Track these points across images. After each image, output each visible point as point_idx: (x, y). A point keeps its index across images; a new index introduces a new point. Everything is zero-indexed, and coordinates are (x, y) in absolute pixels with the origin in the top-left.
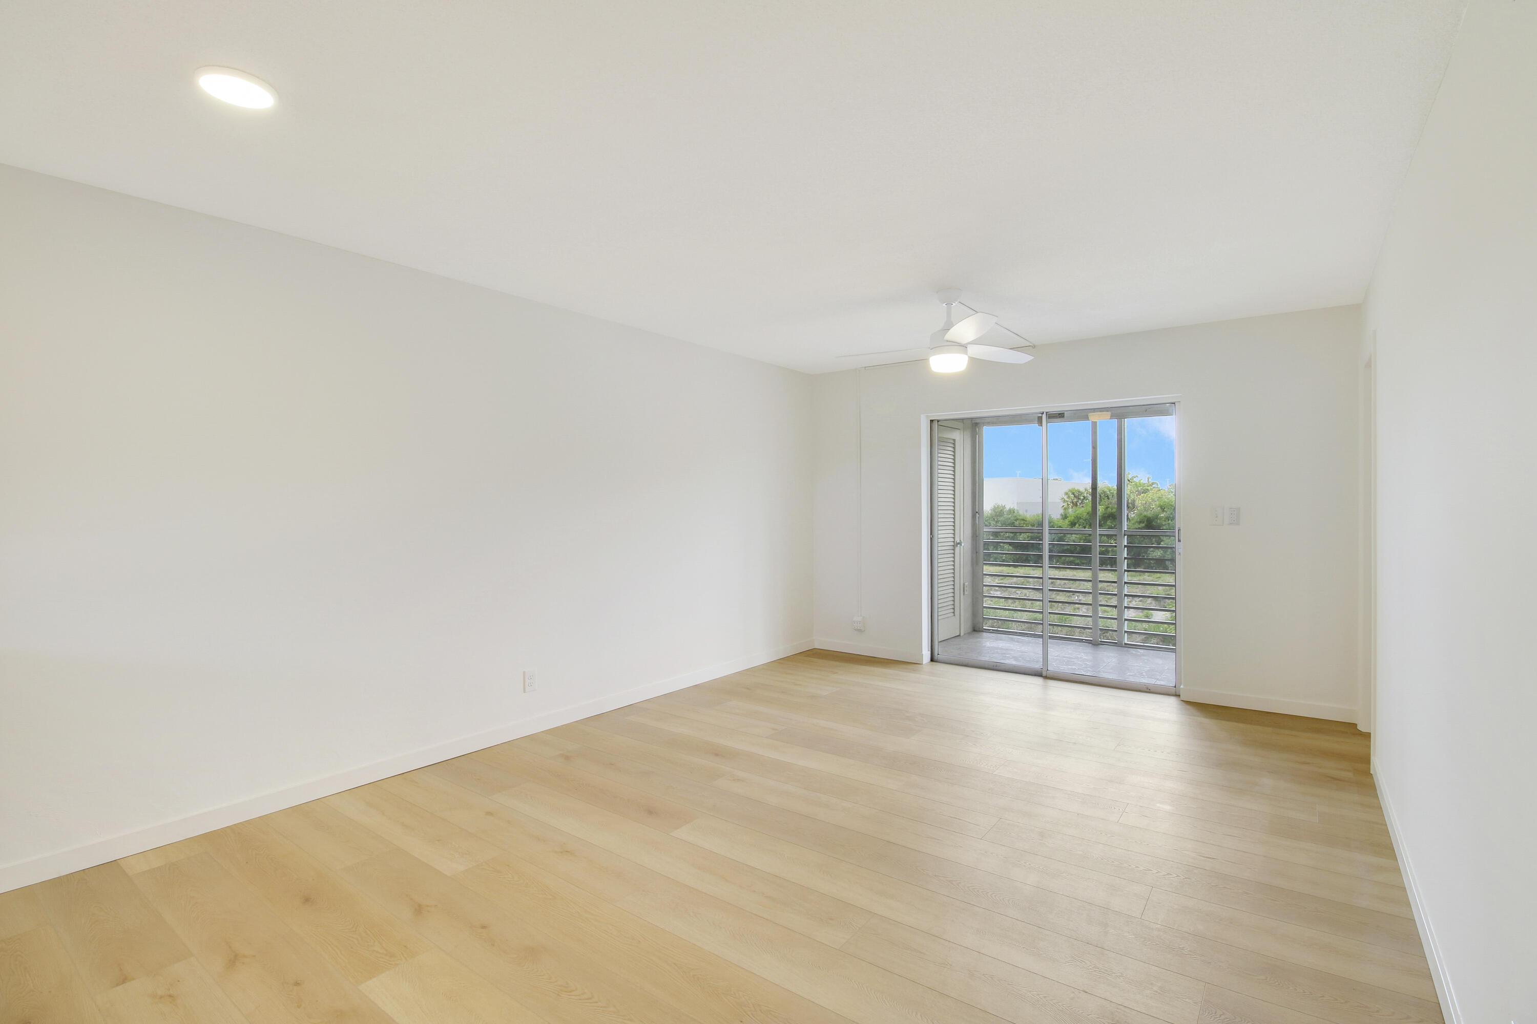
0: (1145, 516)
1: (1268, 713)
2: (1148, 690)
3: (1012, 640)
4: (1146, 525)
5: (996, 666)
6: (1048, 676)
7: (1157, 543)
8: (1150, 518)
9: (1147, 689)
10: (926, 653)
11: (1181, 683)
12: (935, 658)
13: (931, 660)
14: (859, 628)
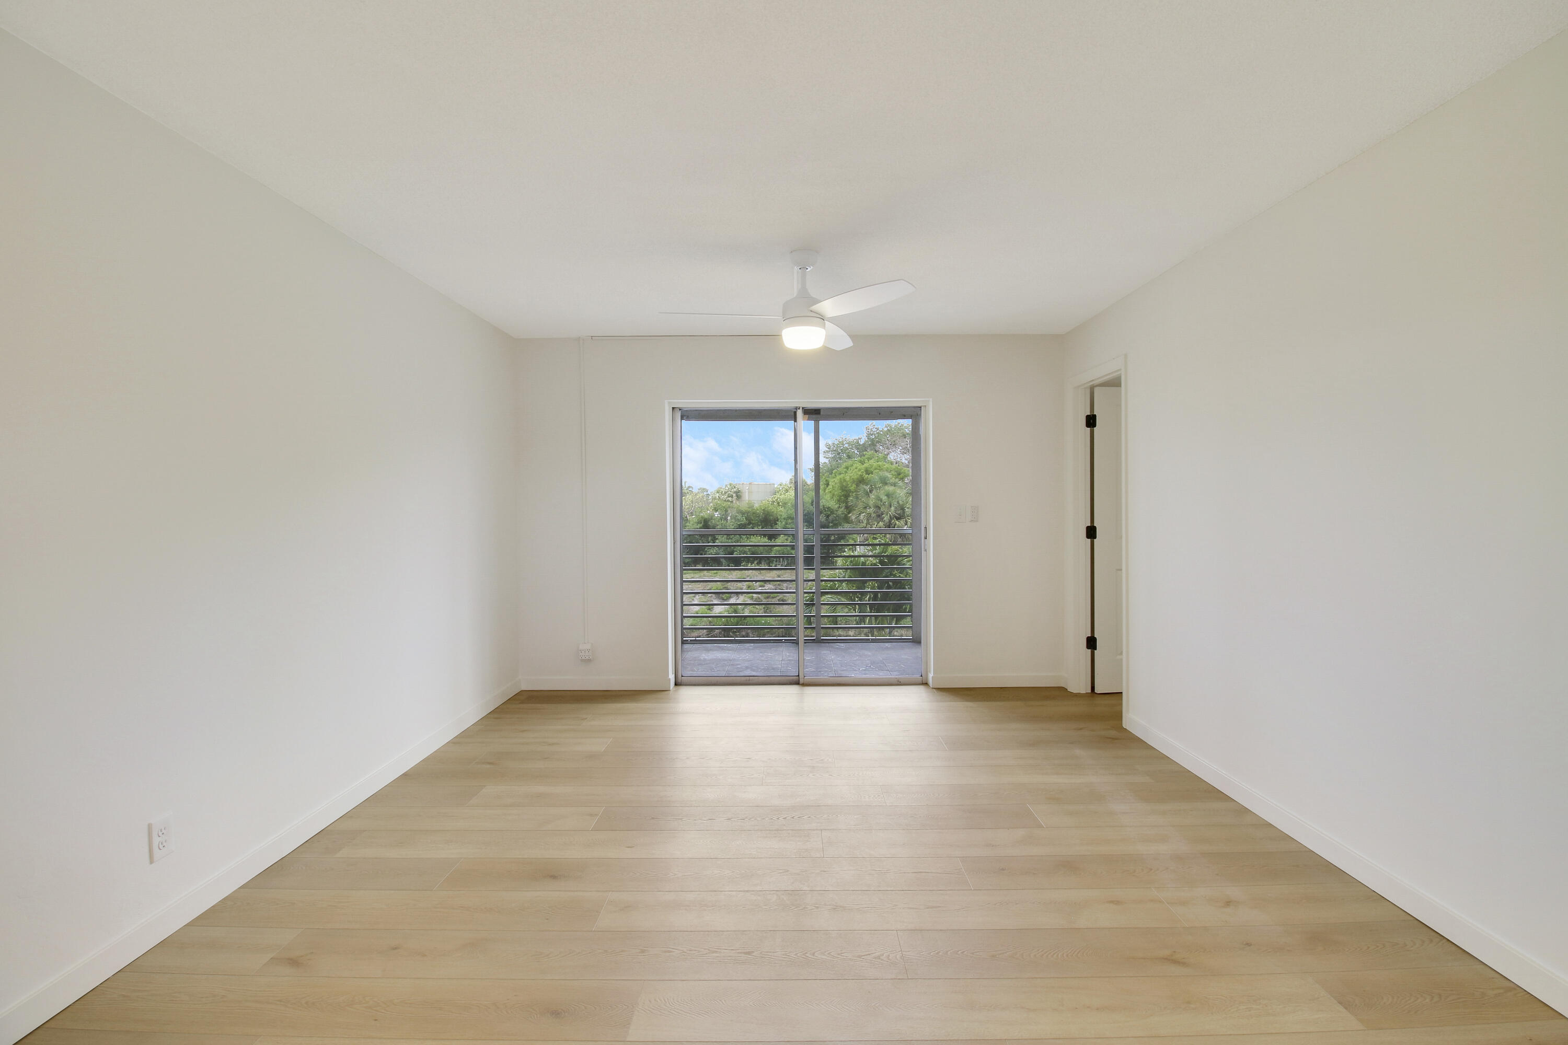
0: (702, 517)
1: (1001, 688)
2: (899, 683)
3: (722, 649)
4: (703, 525)
5: (749, 680)
6: (805, 683)
7: (713, 541)
8: (706, 519)
9: (898, 681)
10: (672, 677)
11: (930, 671)
12: (679, 681)
13: (676, 684)
14: (587, 658)
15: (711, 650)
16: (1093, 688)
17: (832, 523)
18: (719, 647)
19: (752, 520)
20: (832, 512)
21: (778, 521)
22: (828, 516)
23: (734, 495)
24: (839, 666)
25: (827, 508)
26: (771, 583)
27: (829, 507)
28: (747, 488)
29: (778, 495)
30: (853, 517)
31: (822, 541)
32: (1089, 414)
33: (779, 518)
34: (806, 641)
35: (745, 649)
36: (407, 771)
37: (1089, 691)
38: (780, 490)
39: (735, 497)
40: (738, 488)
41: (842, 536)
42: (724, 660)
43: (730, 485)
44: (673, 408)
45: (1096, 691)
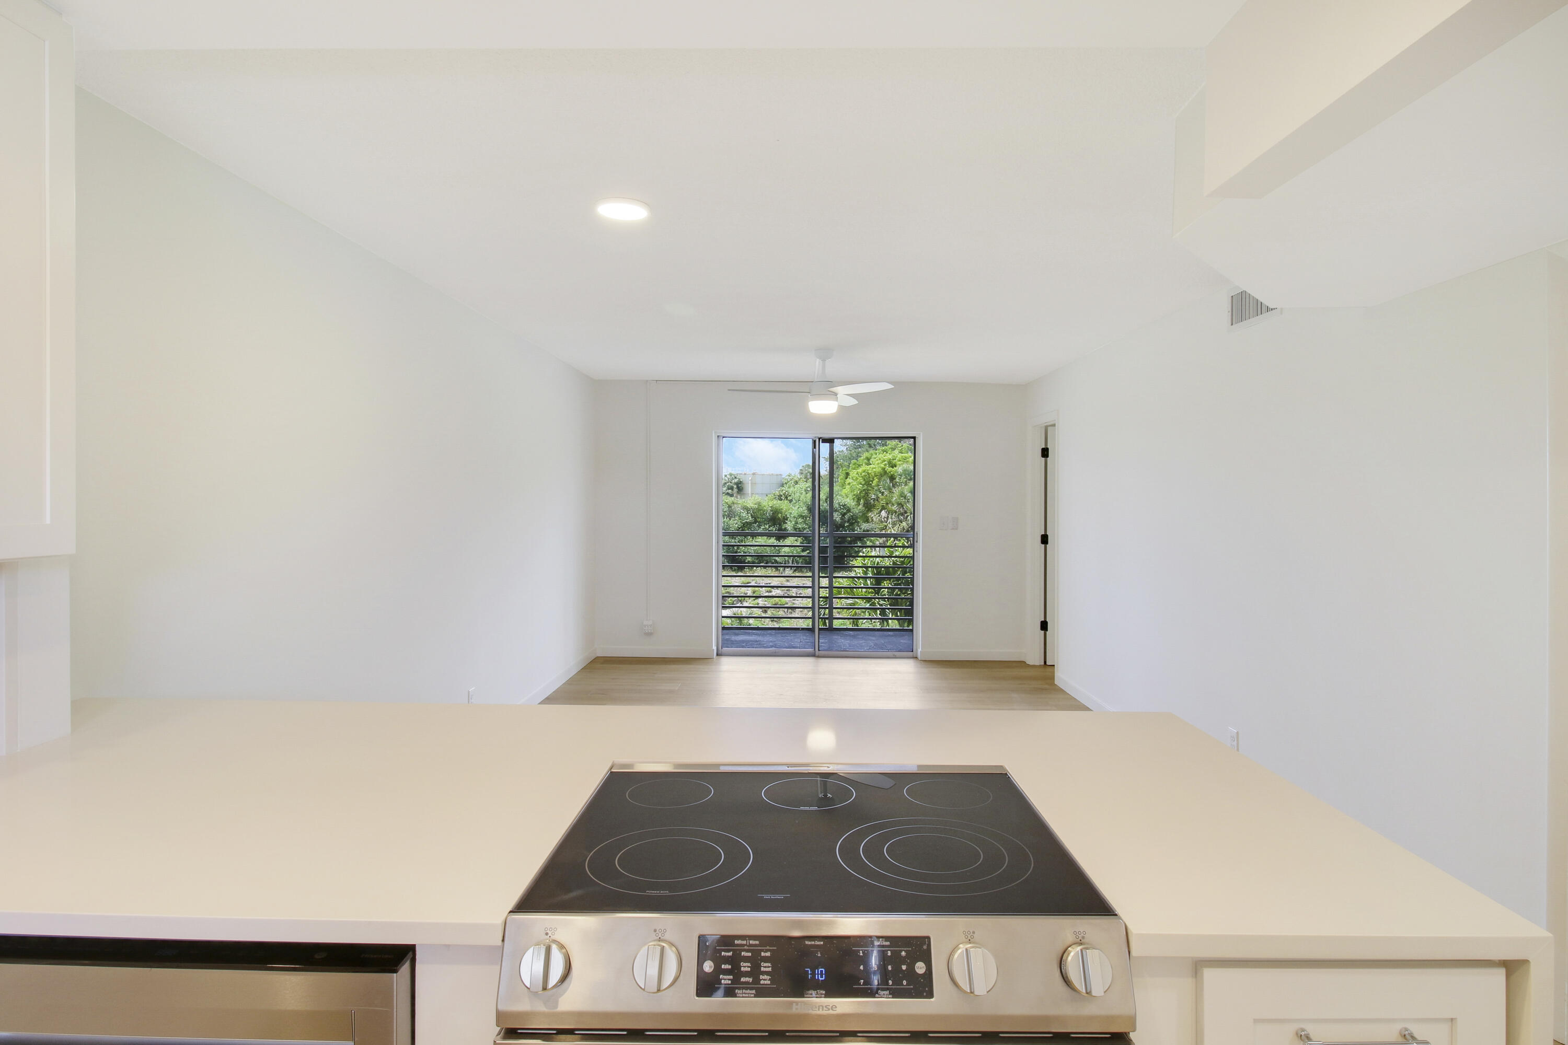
1: (975, 661)
2: (895, 657)
6: (820, 655)
10: (715, 648)
11: (919, 648)
12: (720, 652)
13: (717, 655)
14: (650, 631)
15: (740, 634)
16: (1045, 662)
17: (848, 522)
18: (746, 632)
19: (758, 518)
20: (849, 511)
21: (787, 520)
22: (843, 515)
23: (735, 486)
24: (848, 646)
25: (843, 506)
26: (779, 589)
27: (845, 505)
28: (750, 478)
29: (785, 488)
30: (872, 515)
31: (836, 542)
32: (1044, 447)
33: (788, 516)
34: (820, 629)
35: (768, 634)
36: (549, 695)
37: (1043, 663)
38: (788, 482)
39: (735, 490)
40: (739, 479)
41: (860, 538)
42: (752, 641)
43: (731, 475)
44: (718, 436)
45: (1047, 664)
